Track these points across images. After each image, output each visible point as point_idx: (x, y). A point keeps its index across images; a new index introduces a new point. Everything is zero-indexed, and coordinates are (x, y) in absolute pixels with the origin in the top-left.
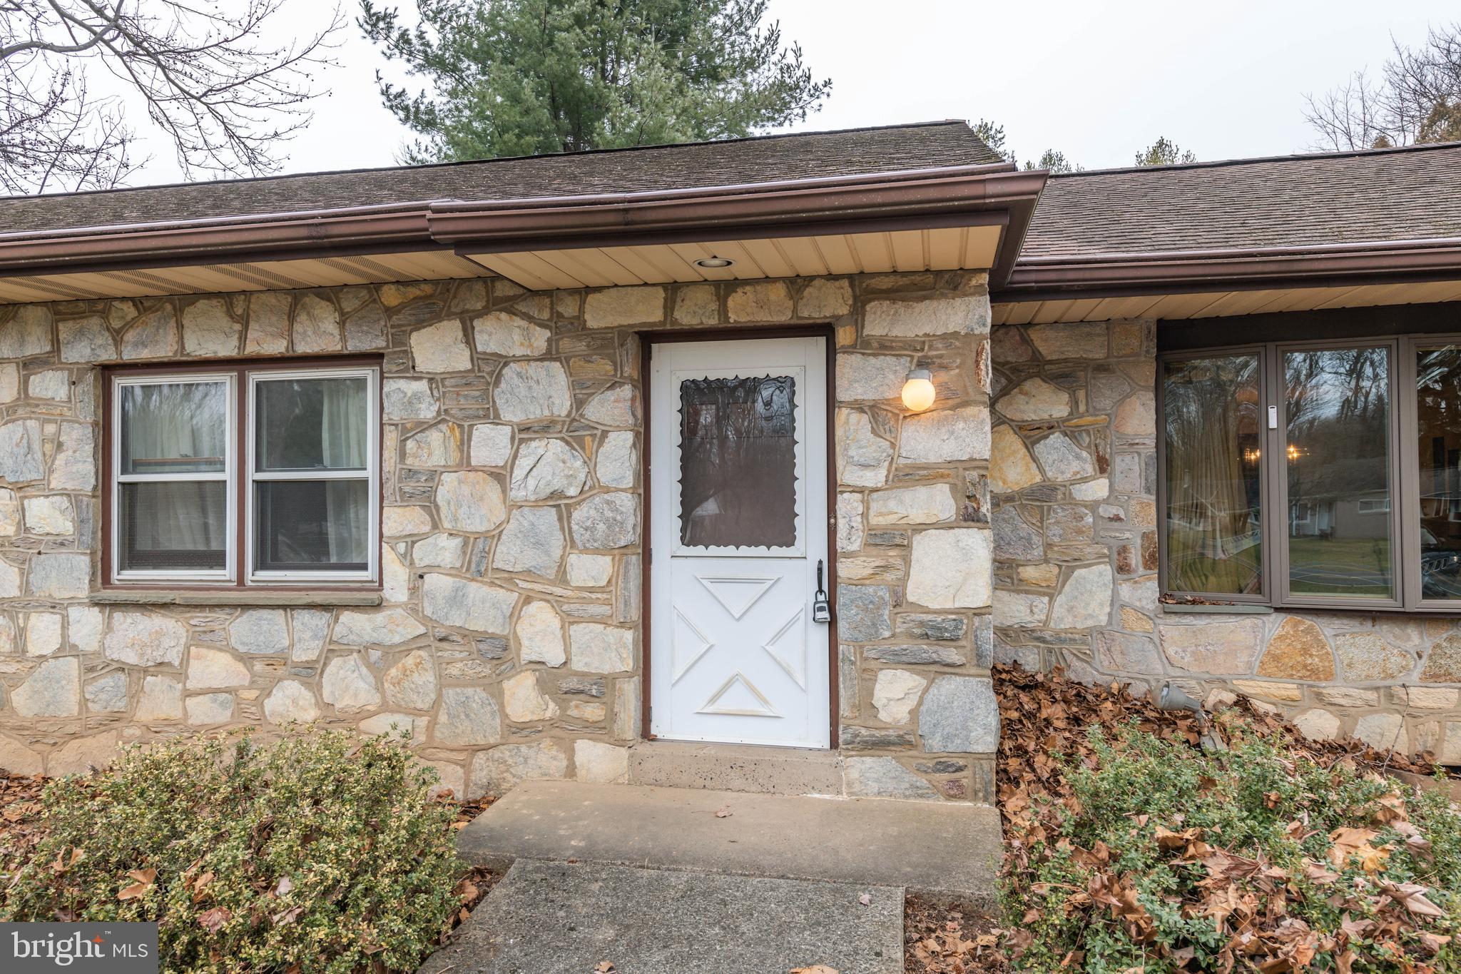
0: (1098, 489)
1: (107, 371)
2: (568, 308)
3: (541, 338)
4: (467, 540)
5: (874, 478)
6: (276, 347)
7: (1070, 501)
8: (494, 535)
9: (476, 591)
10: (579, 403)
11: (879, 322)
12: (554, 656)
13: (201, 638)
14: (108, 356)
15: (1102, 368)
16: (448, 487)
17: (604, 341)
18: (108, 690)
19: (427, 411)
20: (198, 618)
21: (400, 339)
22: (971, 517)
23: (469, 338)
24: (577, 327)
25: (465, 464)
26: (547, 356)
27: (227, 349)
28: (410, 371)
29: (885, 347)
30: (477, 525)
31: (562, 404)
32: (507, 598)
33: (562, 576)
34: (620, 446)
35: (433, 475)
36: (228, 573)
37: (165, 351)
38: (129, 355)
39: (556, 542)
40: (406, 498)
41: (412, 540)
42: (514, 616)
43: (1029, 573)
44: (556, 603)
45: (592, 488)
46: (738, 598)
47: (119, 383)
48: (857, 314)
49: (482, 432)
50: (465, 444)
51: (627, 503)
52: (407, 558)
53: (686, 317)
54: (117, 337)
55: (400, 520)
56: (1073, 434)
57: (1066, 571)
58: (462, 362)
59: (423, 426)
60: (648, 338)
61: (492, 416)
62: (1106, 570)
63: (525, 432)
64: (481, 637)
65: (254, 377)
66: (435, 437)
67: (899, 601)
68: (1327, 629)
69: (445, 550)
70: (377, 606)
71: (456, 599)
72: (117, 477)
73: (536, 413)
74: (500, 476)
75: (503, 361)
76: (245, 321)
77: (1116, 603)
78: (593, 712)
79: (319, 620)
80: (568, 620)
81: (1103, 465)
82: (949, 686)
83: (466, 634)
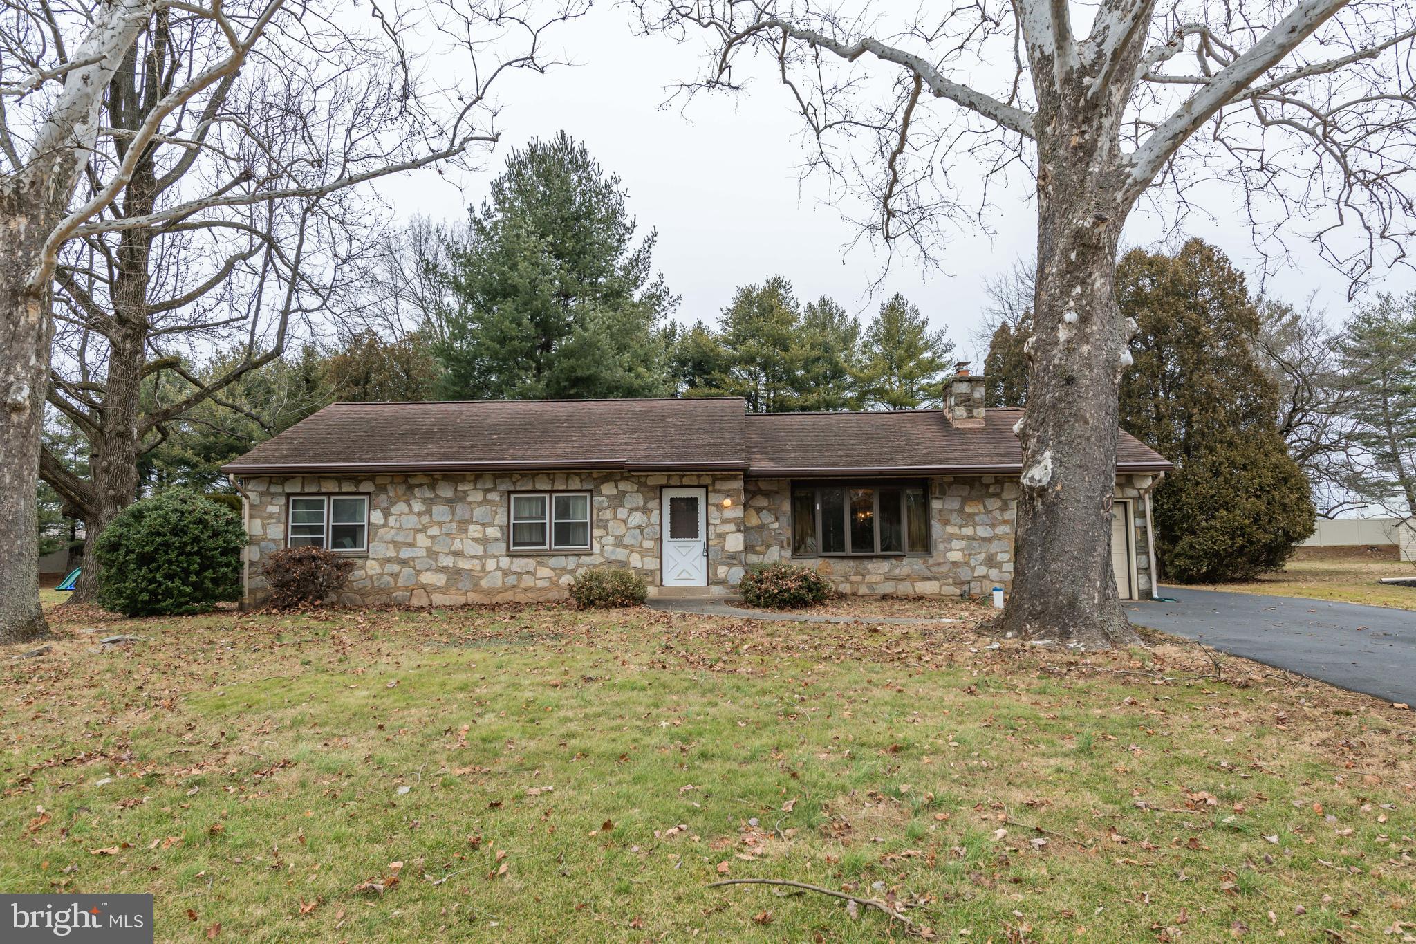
0: (776, 525)
1: (510, 493)
2: (643, 480)
3: (636, 487)
4: (616, 537)
5: (717, 522)
6: (563, 487)
7: (768, 529)
8: (623, 536)
9: (618, 550)
10: (646, 503)
11: (718, 486)
12: (639, 566)
13: (540, 564)
14: (512, 488)
15: (777, 493)
16: (611, 524)
17: (652, 488)
18: (512, 580)
19: (605, 505)
20: (539, 559)
21: (598, 486)
22: (739, 531)
23: (616, 486)
24: (645, 485)
25: (615, 518)
26: (638, 491)
27: (549, 488)
28: (600, 494)
29: (719, 491)
30: (618, 533)
31: (641, 503)
32: (627, 552)
33: (641, 546)
34: (656, 513)
35: (607, 521)
36: (547, 547)
37: (530, 487)
38: (518, 488)
39: (640, 538)
40: (599, 527)
41: (601, 537)
42: (628, 556)
43: (758, 548)
44: (639, 553)
45: (649, 524)
46: (684, 551)
47: (512, 496)
48: (713, 483)
49: (620, 510)
50: (615, 513)
51: (658, 528)
52: (599, 542)
53: (672, 483)
54: (514, 483)
55: (597, 532)
56: (769, 510)
57: (767, 549)
58: (615, 492)
59: (605, 509)
60: (661, 488)
61: (623, 506)
62: (778, 548)
63: (631, 510)
64: (620, 562)
65: (554, 495)
66: (608, 511)
67: (723, 550)
68: (832, 561)
69: (610, 540)
70: (591, 554)
71: (613, 552)
72: (512, 522)
73: (635, 505)
74: (625, 521)
75: (625, 493)
76: (553, 481)
77: (780, 556)
78: (650, 579)
79: (575, 558)
80: (643, 557)
81: (777, 519)
82: (734, 569)
83: (616, 561)
